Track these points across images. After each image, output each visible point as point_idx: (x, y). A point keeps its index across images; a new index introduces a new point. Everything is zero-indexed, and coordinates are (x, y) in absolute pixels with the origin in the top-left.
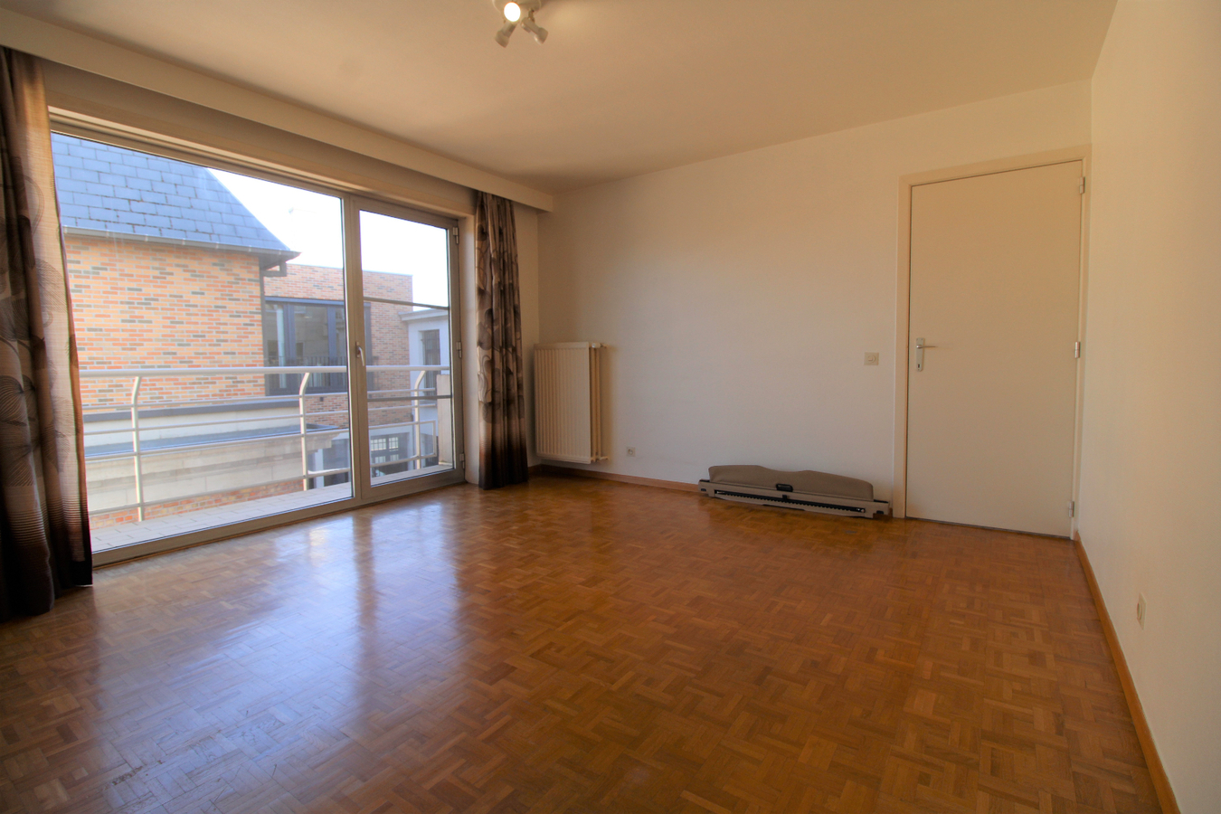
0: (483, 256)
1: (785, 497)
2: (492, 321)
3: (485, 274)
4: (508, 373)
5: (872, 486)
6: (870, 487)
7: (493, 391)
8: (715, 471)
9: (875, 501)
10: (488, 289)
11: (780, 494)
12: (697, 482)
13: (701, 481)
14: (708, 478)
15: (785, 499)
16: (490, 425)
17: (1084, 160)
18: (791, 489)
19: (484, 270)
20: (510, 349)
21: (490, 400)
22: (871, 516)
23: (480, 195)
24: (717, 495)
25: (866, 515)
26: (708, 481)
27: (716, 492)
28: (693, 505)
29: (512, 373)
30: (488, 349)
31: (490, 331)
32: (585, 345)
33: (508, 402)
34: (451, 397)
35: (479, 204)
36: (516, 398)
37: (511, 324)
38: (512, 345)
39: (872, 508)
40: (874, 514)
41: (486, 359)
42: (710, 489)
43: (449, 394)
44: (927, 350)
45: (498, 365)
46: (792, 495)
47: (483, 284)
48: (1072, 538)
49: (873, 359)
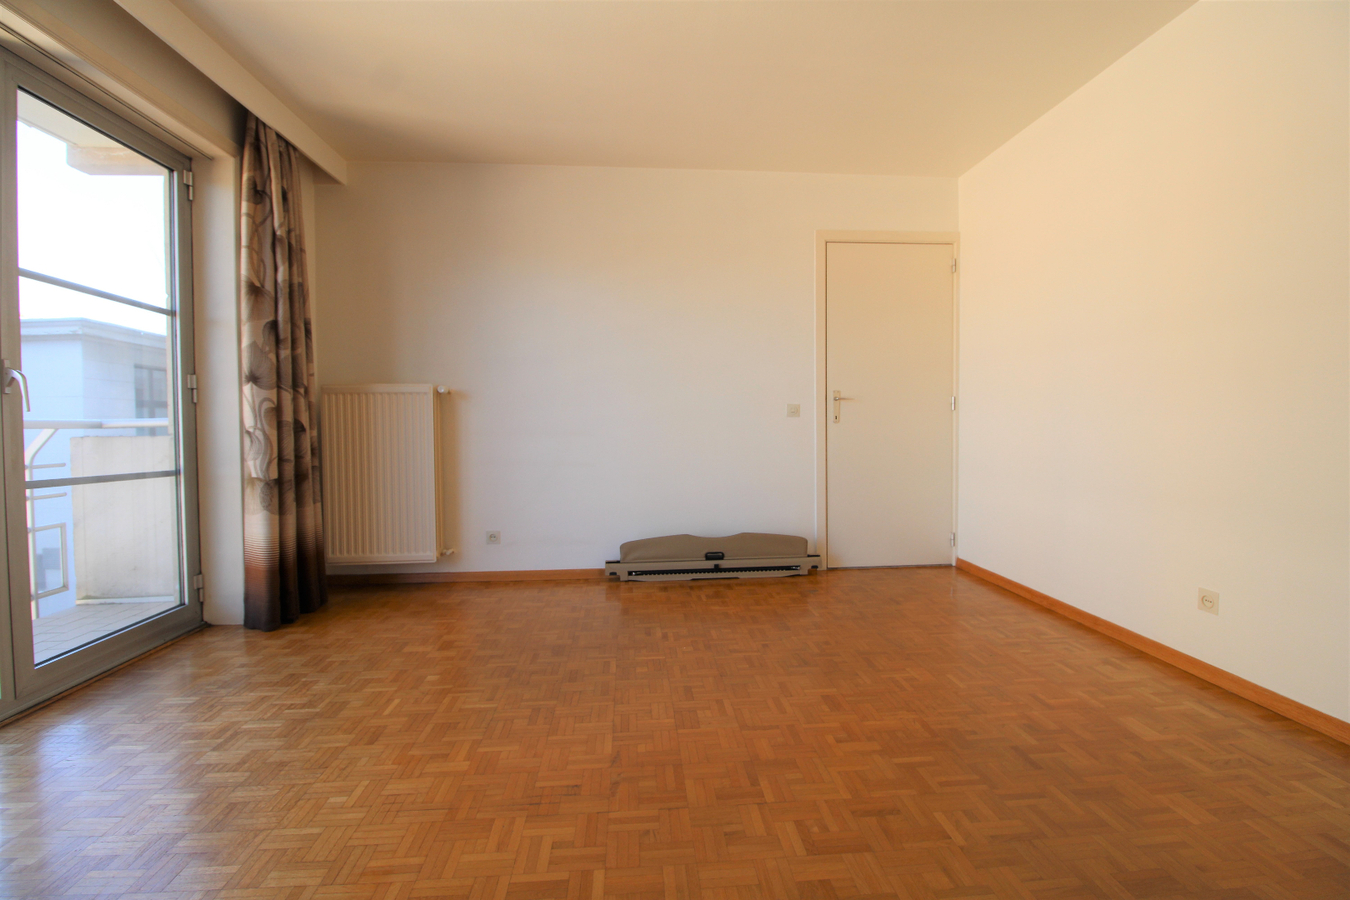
0: (257, 230)
1: (716, 566)
2: (278, 342)
3: (262, 261)
4: (299, 428)
5: (806, 541)
6: (805, 542)
7: (281, 460)
8: (628, 548)
9: (809, 556)
10: (269, 286)
11: (710, 564)
12: (602, 566)
13: (608, 563)
14: (617, 557)
15: (717, 569)
16: (277, 517)
17: (955, 245)
18: (721, 557)
19: (260, 252)
20: (302, 391)
21: (274, 475)
22: (806, 573)
23: (252, 125)
24: (631, 578)
25: (801, 573)
26: (618, 562)
27: (630, 573)
28: (597, 595)
29: (303, 429)
30: (270, 388)
31: (273, 356)
32: (428, 389)
33: (300, 477)
34: (177, 473)
35: (249, 139)
36: (310, 471)
37: (301, 350)
38: (303, 384)
39: (806, 565)
40: (809, 571)
41: (267, 405)
42: (622, 571)
43: (173, 469)
44: (842, 402)
45: (288, 417)
46: (723, 564)
47: (258, 277)
48: (954, 564)
49: (794, 412)
